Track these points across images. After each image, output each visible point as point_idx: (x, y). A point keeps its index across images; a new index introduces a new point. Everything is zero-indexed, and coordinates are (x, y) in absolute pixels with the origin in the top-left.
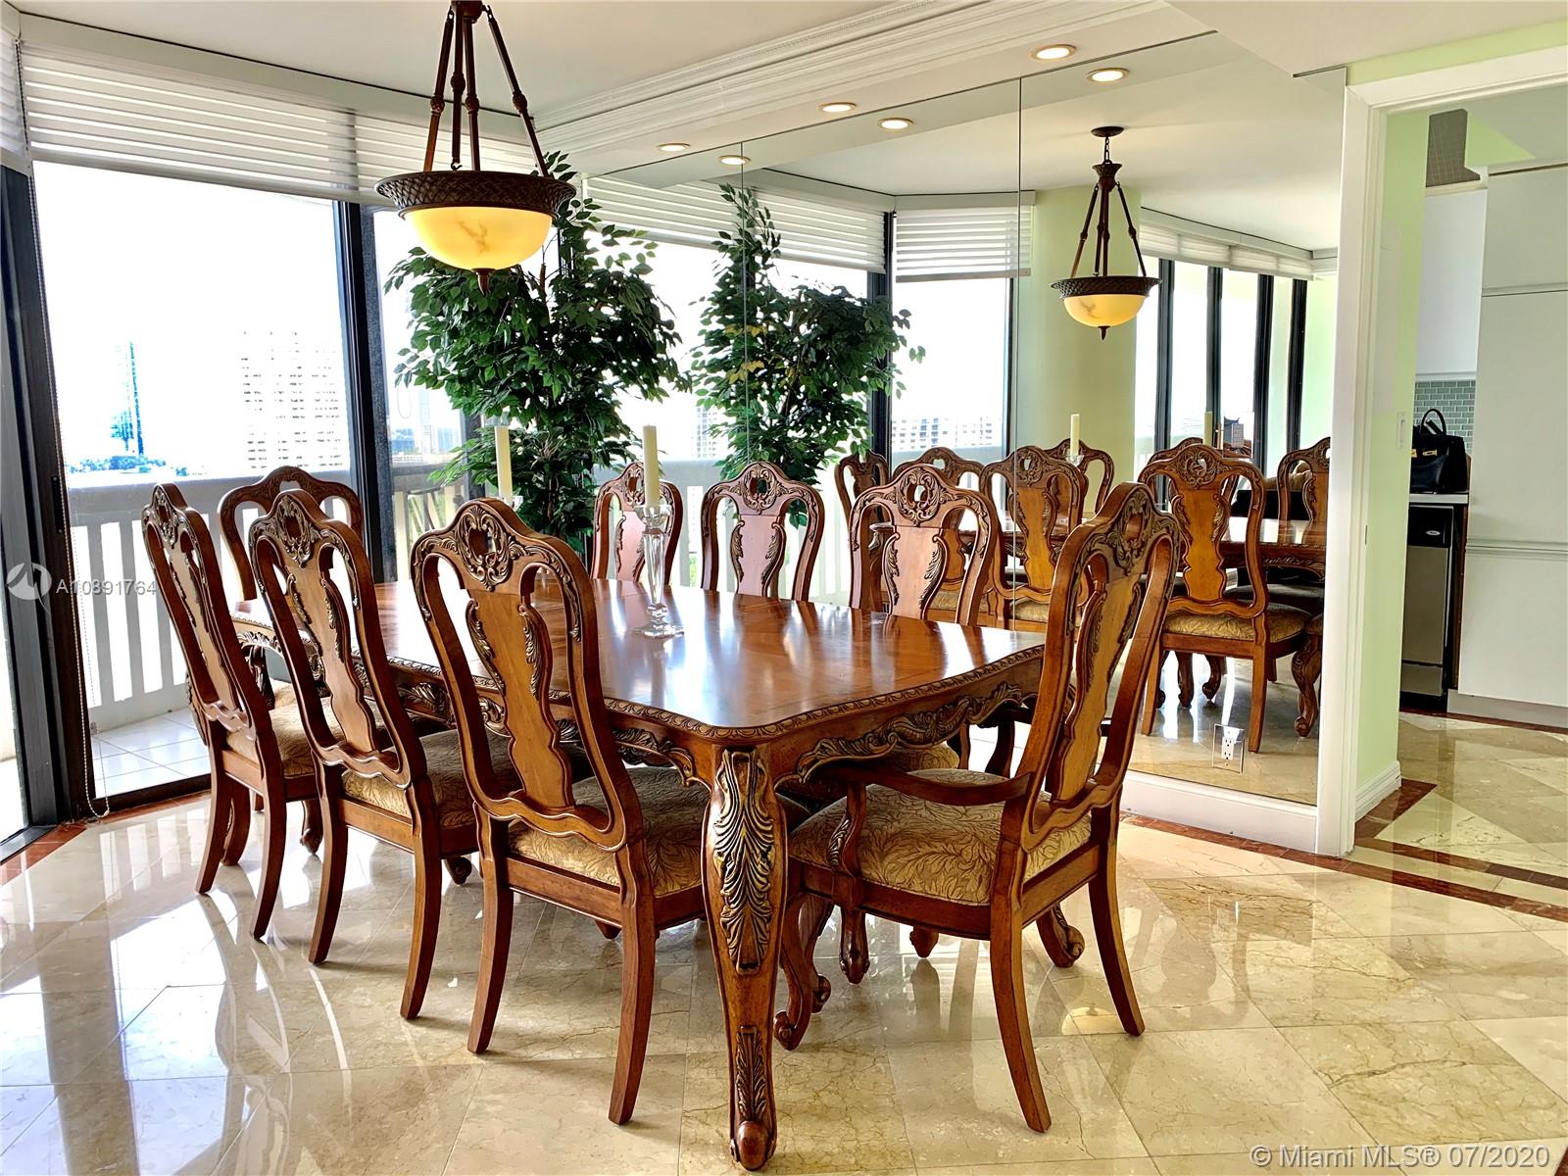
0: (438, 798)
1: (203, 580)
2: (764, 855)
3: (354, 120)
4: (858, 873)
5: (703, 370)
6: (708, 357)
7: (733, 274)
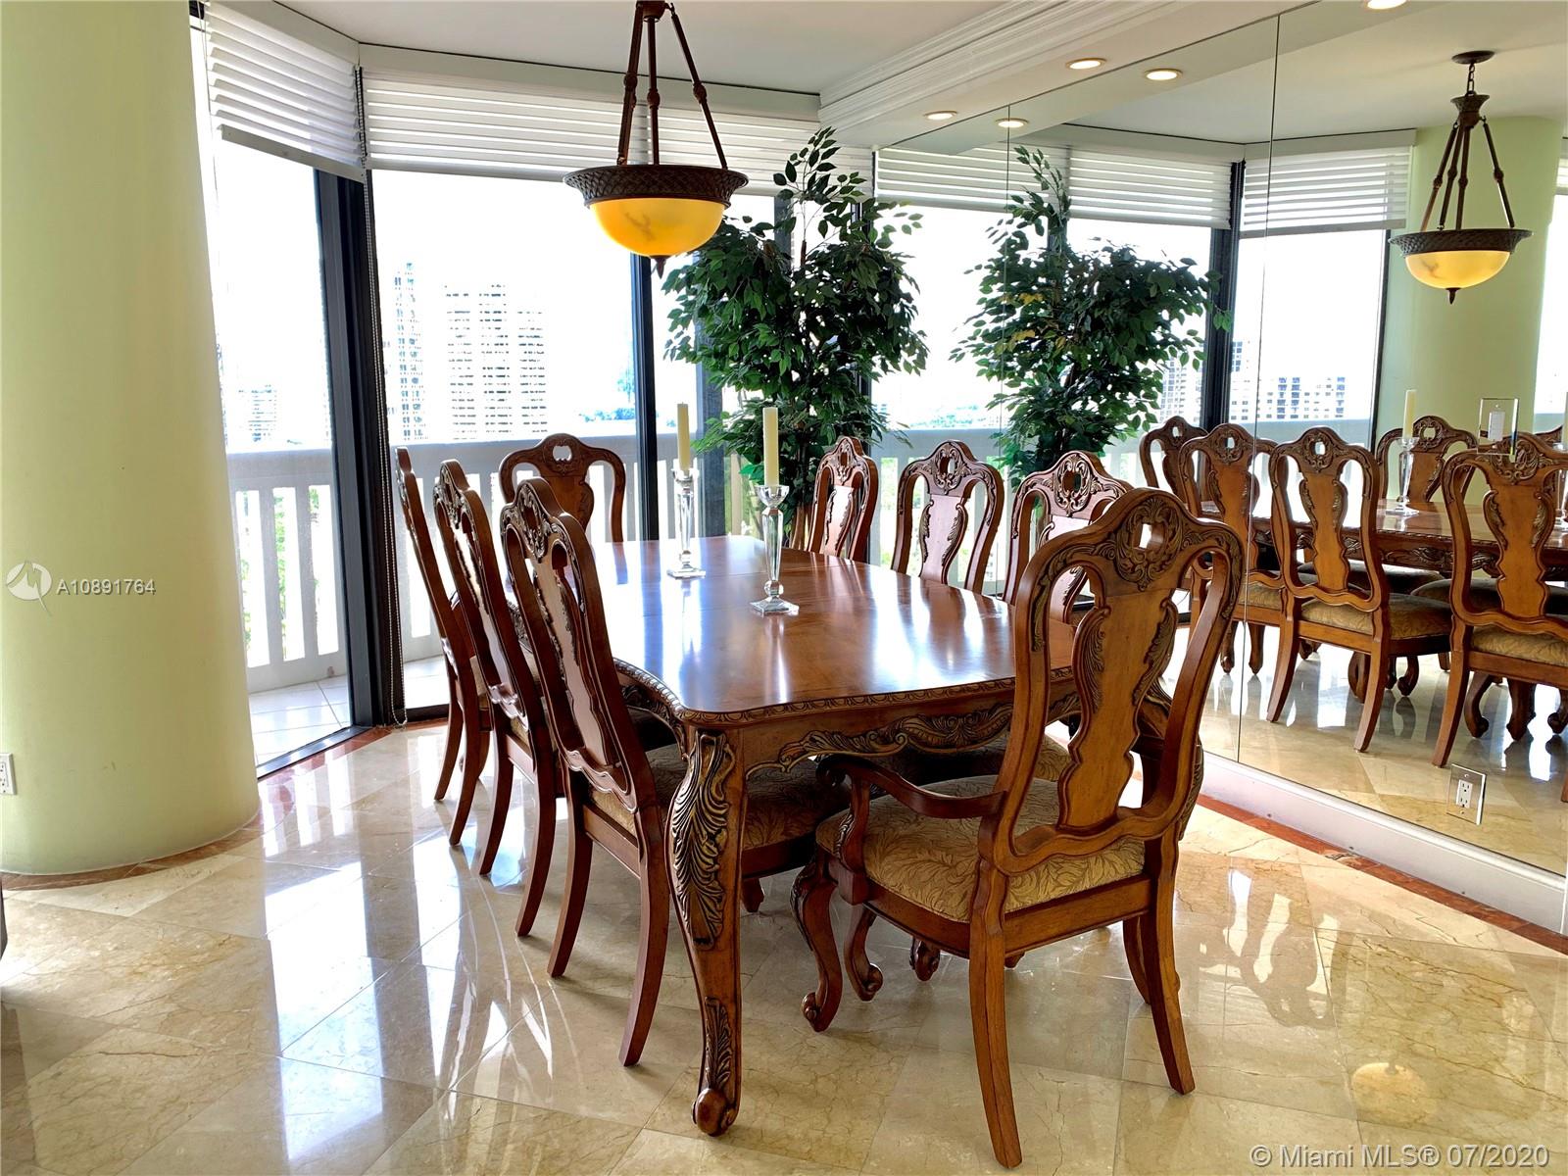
2: (711, 837)
4: (863, 866)
5: (979, 340)
6: (990, 327)
7: (1018, 240)
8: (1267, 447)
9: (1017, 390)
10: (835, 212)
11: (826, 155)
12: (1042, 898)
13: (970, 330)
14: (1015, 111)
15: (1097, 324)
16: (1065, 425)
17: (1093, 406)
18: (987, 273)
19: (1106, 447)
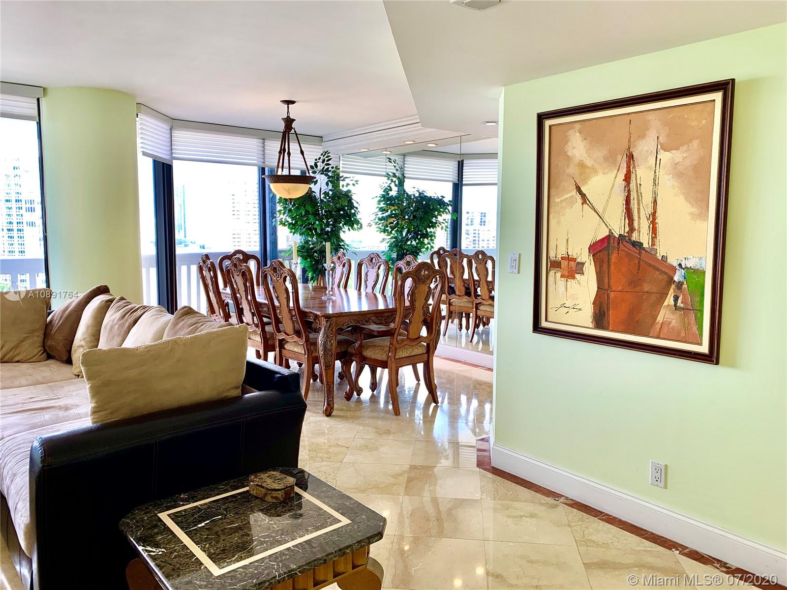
0: (268, 337)
1: (214, 279)
2: (330, 341)
3: (264, 141)
4: (361, 353)
5: (377, 220)
6: (380, 216)
7: (389, 188)
8: (467, 256)
9: (390, 237)
10: (331, 179)
11: (328, 161)
12: (404, 356)
13: (374, 217)
14: (387, 149)
15: (415, 217)
16: (405, 249)
17: (414, 243)
18: (379, 198)
19: (418, 256)
